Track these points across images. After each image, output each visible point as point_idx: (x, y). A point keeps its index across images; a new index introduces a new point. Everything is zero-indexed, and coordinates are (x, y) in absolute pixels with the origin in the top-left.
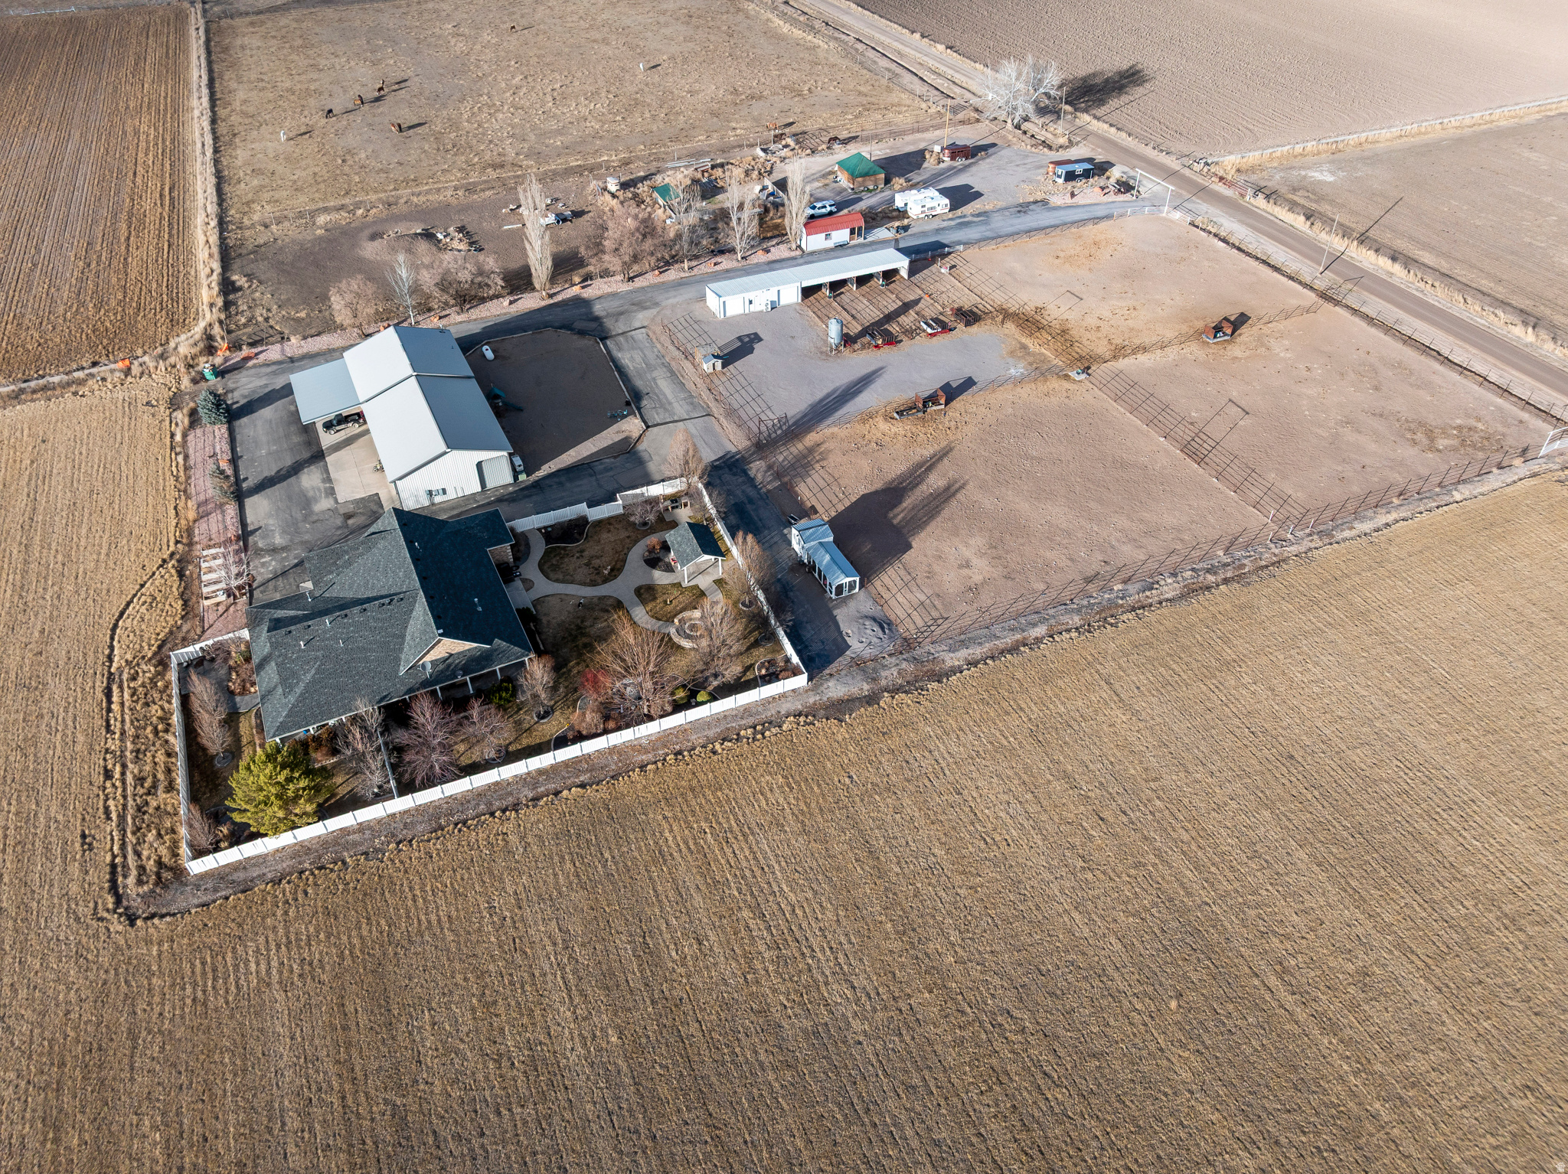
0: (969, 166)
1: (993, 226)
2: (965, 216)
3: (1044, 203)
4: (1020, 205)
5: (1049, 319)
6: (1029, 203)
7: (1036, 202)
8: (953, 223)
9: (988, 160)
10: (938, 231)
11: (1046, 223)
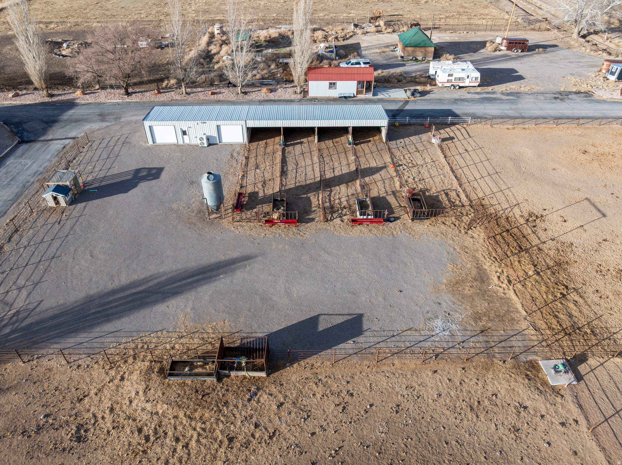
0: (522, 56)
1: (520, 106)
2: (494, 93)
3: (588, 95)
4: (560, 93)
5: (543, 237)
6: (570, 93)
7: (578, 93)
8: (477, 96)
9: (543, 55)
10: (456, 101)
11: (584, 113)
